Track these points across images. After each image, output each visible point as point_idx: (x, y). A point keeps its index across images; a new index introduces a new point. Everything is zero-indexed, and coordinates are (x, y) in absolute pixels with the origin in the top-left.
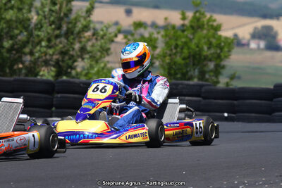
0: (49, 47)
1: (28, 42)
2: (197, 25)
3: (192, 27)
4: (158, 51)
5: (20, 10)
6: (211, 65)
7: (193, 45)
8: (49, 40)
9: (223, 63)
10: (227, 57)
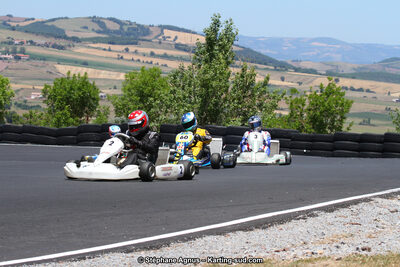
0: (239, 103)
1: (225, 100)
2: (329, 92)
3: (326, 94)
4: (305, 107)
5: (220, 80)
6: (339, 117)
7: (326, 104)
8: (239, 99)
9: (345, 115)
10: (347, 112)
